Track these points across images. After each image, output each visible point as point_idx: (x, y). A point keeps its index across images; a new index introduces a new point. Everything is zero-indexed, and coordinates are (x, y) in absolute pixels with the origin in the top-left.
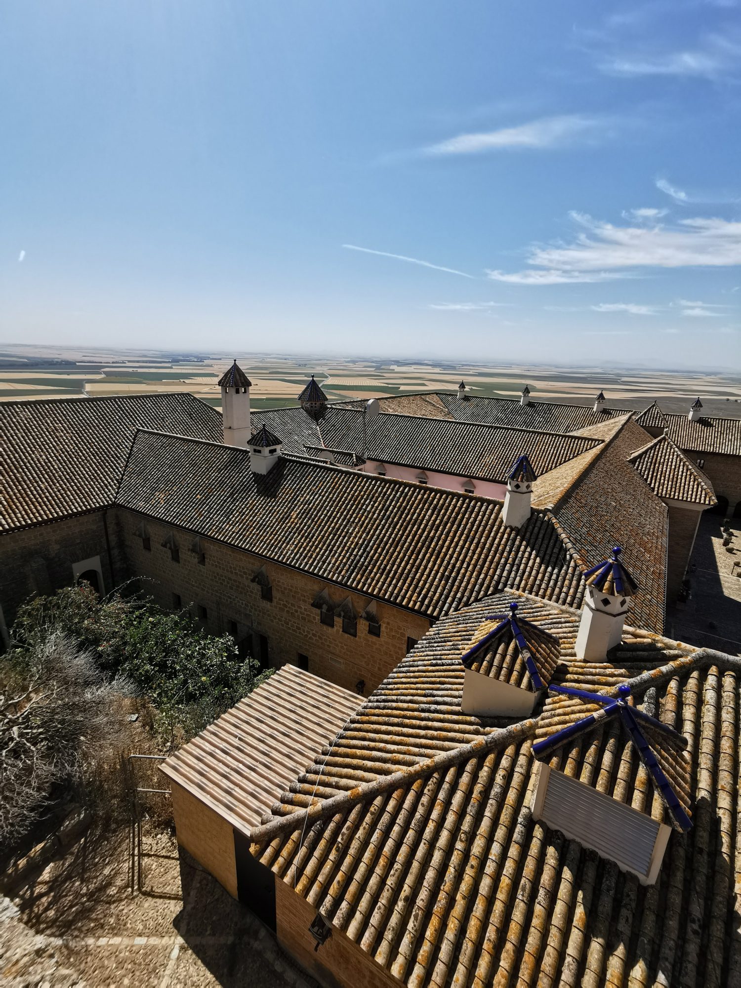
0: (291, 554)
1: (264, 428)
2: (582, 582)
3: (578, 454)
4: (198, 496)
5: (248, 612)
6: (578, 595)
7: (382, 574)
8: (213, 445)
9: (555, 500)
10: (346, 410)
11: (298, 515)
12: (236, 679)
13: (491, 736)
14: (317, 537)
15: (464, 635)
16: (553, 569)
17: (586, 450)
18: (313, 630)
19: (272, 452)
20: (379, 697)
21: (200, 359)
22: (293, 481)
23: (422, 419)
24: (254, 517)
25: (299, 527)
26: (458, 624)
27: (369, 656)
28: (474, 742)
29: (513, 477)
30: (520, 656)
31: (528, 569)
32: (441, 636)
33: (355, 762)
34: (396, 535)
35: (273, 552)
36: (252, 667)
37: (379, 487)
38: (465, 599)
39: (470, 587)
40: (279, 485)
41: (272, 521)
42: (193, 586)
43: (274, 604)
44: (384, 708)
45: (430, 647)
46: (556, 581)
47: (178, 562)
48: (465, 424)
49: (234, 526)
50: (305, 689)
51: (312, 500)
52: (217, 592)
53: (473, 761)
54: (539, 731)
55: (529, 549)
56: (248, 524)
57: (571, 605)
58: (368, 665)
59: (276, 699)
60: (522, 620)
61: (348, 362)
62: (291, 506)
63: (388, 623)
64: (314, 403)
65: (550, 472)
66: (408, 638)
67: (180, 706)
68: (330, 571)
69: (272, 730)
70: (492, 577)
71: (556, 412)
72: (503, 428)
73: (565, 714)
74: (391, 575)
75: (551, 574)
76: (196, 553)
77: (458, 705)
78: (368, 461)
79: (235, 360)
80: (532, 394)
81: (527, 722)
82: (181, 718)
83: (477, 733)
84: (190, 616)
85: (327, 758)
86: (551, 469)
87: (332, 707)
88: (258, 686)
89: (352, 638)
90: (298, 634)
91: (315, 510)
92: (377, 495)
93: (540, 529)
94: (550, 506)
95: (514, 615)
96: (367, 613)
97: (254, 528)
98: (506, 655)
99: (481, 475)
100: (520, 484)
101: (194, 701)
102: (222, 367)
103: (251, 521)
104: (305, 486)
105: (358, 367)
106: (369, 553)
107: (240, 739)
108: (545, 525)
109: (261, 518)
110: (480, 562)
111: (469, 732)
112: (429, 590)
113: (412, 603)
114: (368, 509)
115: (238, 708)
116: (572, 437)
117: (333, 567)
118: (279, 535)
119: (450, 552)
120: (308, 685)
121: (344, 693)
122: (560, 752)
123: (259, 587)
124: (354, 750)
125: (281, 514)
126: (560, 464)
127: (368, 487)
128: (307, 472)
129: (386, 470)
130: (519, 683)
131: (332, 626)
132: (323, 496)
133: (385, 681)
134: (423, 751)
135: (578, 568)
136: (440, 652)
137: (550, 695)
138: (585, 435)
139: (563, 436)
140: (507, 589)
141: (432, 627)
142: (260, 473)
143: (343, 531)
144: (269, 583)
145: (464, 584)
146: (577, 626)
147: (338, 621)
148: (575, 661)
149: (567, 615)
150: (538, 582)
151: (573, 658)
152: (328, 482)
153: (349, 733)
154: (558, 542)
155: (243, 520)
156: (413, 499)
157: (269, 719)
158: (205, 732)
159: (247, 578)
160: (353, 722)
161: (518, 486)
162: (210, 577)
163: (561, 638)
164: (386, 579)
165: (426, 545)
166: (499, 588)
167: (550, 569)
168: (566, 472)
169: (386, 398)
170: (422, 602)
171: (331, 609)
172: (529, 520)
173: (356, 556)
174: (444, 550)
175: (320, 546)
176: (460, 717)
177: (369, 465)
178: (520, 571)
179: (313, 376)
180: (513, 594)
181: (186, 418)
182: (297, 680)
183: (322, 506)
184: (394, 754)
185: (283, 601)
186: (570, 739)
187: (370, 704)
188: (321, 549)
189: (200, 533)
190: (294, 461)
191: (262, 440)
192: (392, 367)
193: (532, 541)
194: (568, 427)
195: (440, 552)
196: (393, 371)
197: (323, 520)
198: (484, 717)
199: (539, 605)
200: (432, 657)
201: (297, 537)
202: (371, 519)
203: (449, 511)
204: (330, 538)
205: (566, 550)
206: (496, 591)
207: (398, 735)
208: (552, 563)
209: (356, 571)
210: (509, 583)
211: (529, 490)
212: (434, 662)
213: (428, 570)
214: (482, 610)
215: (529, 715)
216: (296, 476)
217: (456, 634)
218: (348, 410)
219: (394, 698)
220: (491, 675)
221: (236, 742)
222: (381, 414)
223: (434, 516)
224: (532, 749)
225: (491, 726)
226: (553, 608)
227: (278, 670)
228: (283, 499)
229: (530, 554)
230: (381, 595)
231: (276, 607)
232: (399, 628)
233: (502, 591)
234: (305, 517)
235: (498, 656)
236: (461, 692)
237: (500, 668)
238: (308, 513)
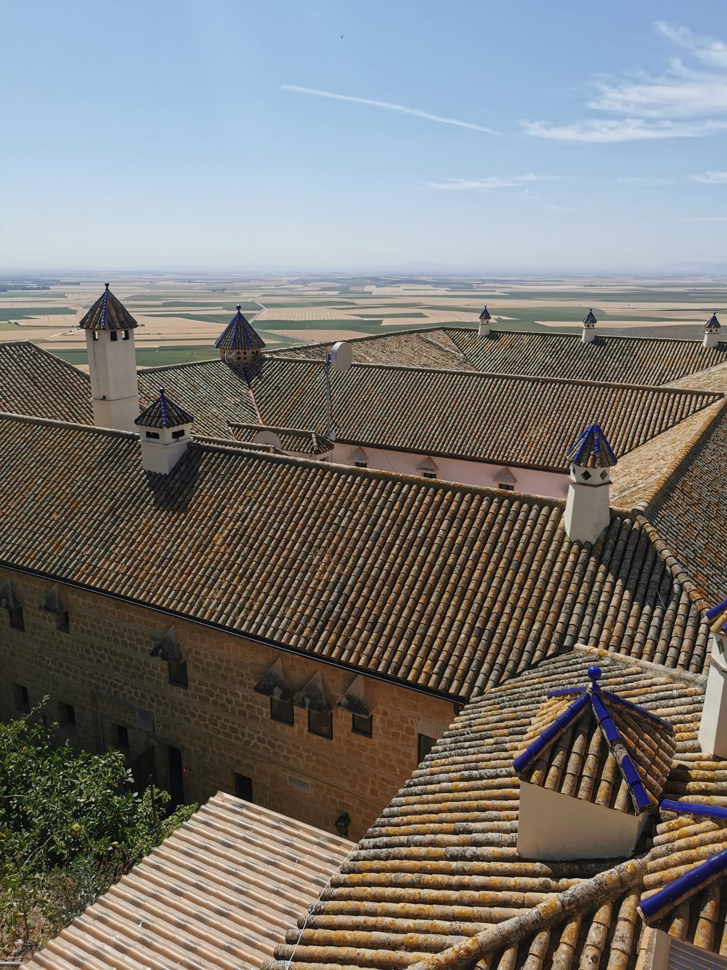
0: (217, 605)
1: (162, 396)
2: (702, 629)
3: (681, 419)
4: (54, 515)
5: (146, 709)
6: (698, 650)
7: (371, 632)
8: (75, 428)
9: (649, 494)
10: (296, 362)
11: (225, 539)
12: (131, 824)
13: (569, 892)
14: (260, 575)
15: (512, 726)
16: (653, 609)
17: (694, 412)
18: (258, 732)
19: (177, 435)
20: (377, 839)
21: (43, 284)
22: (214, 482)
23: (423, 371)
24: (151, 547)
25: (228, 560)
26: (501, 708)
27: (355, 770)
28: (542, 905)
29: (578, 460)
30: (610, 755)
31: (611, 611)
32: (474, 728)
33: (344, 951)
34: (392, 565)
35: (186, 603)
36: (157, 802)
37: (359, 486)
38: (510, 665)
39: (517, 645)
40: (192, 490)
41: (181, 551)
42: (49, 668)
43: (191, 690)
44: (387, 858)
45: (457, 748)
46: (659, 629)
47: (22, 629)
48: (494, 377)
49: (119, 562)
50: (251, 833)
51: (247, 514)
52: (91, 676)
53: (542, 937)
54: (648, 878)
55: (610, 578)
56: (142, 560)
57: (686, 667)
58: (353, 787)
59: (202, 854)
60: (610, 695)
61: (295, 282)
62: (213, 525)
63: (385, 713)
64: (242, 352)
65: (636, 450)
66: (420, 735)
67: (37, 876)
68: (284, 632)
69: (199, 907)
70: (553, 627)
71: (641, 351)
72: (556, 382)
73: (689, 847)
74: (386, 633)
75: (651, 618)
76: (54, 611)
77: (512, 844)
78: (336, 445)
79: (107, 285)
80: (599, 324)
81: (628, 865)
82: (39, 896)
83: (546, 889)
84: (45, 721)
85: (296, 948)
86: (637, 446)
87: (299, 862)
88: (170, 835)
89: (325, 741)
90: (233, 741)
91: (254, 529)
92: (356, 499)
93: (627, 544)
94: (641, 505)
95: (596, 687)
96: (350, 698)
97: (153, 564)
98: (587, 755)
99: (524, 460)
100: (590, 471)
101: (60, 866)
102: (82, 296)
103: (147, 553)
104: (235, 491)
105: (311, 291)
106: (348, 597)
107: (145, 926)
108: (634, 536)
109: (164, 548)
110: (533, 603)
111: (532, 890)
112: (450, 655)
113: (423, 676)
114: (343, 524)
115: (137, 874)
116: (670, 391)
117: (288, 624)
118: (195, 575)
119: (482, 589)
120: (256, 826)
121: (317, 836)
122: (686, 911)
123: (165, 665)
124: (341, 933)
125: (196, 539)
126: (653, 436)
127: (341, 487)
128: (236, 467)
129: (367, 458)
130: (611, 802)
131: (291, 723)
132: (267, 506)
133: (386, 810)
134: (457, 925)
135: (693, 606)
136: (474, 757)
137: (662, 818)
138: (691, 387)
139: (655, 391)
140: (579, 645)
141: (458, 715)
142: (157, 472)
143: (302, 562)
144: (181, 656)
145: (507, 640)
146: (700, 702)
147: (301, 714)
148: (700, 759)
149: (682, 685)
150: (628, 632)
151: (697, 755)
152: (274, 482)
153: (331, 904)
154: (658, 564)
155: (133, 552)
156: (416, 503)
157: (192, 888)
158: (84, 916)
159: (143, 650)
160: (335, 885)
161: (587, 475)
162: (80, 653)
163: (675, 723)
164: (378, 640)
165: (441, 580)
166: (566, 643)
167: (647, 609)
168: (663, 449)
169: (361, 340)
170: (440, 675)
171: (287, 694)
172: (608, 529)
173: (326, 603)
174: (472, 586)
175: (265, 589)
176: (516, 866)
177: (340, 450)
178: (599, 615)
179: (239, 308)
180: (589, 653)
181: (25, 383)
182: (237, 819)
183: (265, 523)
184: (409, 934)
185: (206, 685)
186: (700, 887)
187: (363, 853)
188: (267, 595)
189: (59, 578)
190: (215, 450)
191: (160, 417)
192: (367, 289)
193: (615, 563)
194: (662, 375)
195: (465, 590)
196: (369, 295)
197: (268, 546)
198: (555, 862)
199: (633, 669)
200: (462, 766)
201: (225, 576)
202: (348, 540)
203: (477, 521)
204: (281, 575)
205: (672, 577)
206: (561, 649)
207: (415, 902)
208: (650, 600)
209: (327, 628)
210: (581, 635)
211: (606, 480)
212: (466, 773)
213: (447, 621)
214: (539, 683)
215: (631, 854)
216: (219, 475)
217: (500, 724)
218: (300, 362)
219: (403, 839)
220: (565, 790)
221: (138, 931)
222: (355, 365)
223: (453, 530)
224: (639, 909)
225: (570, 876)
226: (658, 673)
227: (204, 804)
228: (200, 514)
229: (613, 586)
230: (370, 666)
231: (194, 696)
232: (403, 719)
233: (571, 648)
234: (238, 543)
235: (574, 758)
236: (516, 823)
237: (579, 777)
238: (242, 536)
